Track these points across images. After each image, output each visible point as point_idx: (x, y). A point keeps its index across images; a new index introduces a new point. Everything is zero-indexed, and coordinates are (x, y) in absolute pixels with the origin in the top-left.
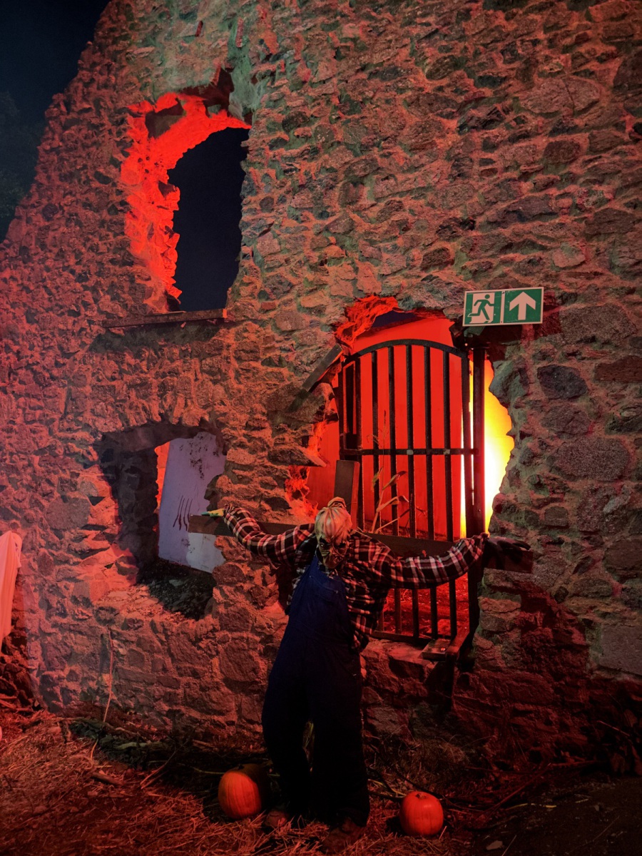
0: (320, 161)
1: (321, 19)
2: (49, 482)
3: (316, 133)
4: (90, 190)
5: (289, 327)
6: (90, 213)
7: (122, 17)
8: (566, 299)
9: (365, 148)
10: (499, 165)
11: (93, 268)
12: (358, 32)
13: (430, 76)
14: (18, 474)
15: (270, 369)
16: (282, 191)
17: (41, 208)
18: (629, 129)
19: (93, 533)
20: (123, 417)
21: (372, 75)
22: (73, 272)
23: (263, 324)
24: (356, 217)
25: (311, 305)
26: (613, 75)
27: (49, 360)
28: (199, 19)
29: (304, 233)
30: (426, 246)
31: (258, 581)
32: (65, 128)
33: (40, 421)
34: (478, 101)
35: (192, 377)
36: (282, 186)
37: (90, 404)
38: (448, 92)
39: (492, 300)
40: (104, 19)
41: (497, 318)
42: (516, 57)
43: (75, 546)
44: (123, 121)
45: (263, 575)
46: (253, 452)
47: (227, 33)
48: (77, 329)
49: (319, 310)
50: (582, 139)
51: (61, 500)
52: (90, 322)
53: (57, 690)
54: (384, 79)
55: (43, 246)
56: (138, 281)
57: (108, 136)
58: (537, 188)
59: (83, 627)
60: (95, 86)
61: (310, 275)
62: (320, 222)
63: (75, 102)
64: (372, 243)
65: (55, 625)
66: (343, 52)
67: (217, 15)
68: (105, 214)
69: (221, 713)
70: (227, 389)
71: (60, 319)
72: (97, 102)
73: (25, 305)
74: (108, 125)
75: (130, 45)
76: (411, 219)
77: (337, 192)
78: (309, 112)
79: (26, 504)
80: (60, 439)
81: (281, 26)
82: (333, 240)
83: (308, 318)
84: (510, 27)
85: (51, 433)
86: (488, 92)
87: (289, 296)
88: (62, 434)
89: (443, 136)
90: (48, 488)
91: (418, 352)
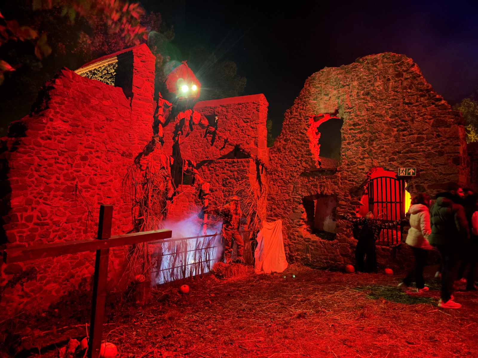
0: (363, 134)
1: (363, 101)
2: (289, 208)
3: (362, 128)
4: (298, 136)
5: (355, 173)
6: (299, 142)
7: (307, 92)
8: (421, 170)
9: (374, 133)
10: (406, 140)
11: (300, 156)
12: (372, 105)
13: (390, 118)
14: (280, 206)
15: (350, 182)
16: (353, 141)
17: (284, 139)
18: (435, 135)
19: (302, 220)
20: (310, 192)
21: (375, 116)
22: (294, 156)
23: (348, 171)
24: (372, 149)
25: (361, 168)
26: (432, 123)
27: (288, 177)
28: (330, 96)
29: (359, 151)
30: (389, 157)
31: (348, 232)
32: (290, 119)
33: (286, 193)
34: (401, 125)
35: (329, 184)
36: (353, 139)
37: (300, 189)
38: (394, 122)
39: (405, 170)
40: (302, 92)
41: (406, 174)
42: (410, 116)
43: (298, 223)
44: (308, 119)
45: (350, 230)
46: (346, 202)
47: (337, 100)
48: (296, 170)
49: (363, 169)
50: (425, 136)
51: (293, 213)
52: (300, 169)
53: (294, 258)
54: (379, 117)
55: (285, 149)
56: (313, 159)
57: (303, 123)
58: (415, 146)
59: (301, 243)
60: (299, 109)
61: (361, 161)
62: (363, 149)
63: (293, 113)
64: (376, 155)
65: (293, 242)
66: (368, 110)
67: (335, 95)
68: (303, 142)
69: (340, 262)
70: (338, 187)
71: (291, 168)
72: (300, 113)
73: (280, 163)
74: (303, 120)
75: (309, 100)
76: (386, 150)
77: (367, 142)
78: (360, 123)
79: (282, 213)
80: (292, 197)
81: (352, 101)
82: (366, 153)
83: (360, 171)
84: (409, 109)
85: (289, 196)
86: (404, 123)
87: (355, 165)
88: (292, 196)
89: (393, 132)
90: (289, 209)
91: (388, 179)
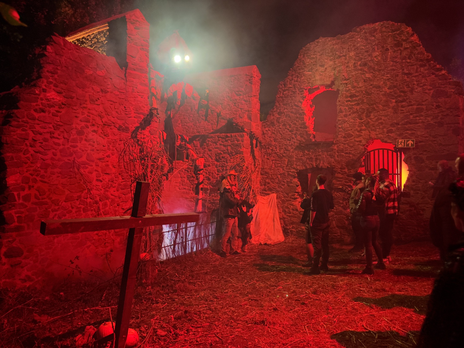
0: (360, 106)
1: (360, 72)
2: (284, 182)
3: (359, 100)
4: (293, 108)
5: (352, 145)
6: (293, 115)
7: (301, 63)
8: (420, 142)
9: (372, 104)
10: (405, 111)
11: (295, 129)
12: (370, 76)
13: (388, 89)
14: (274, 180)
15: (347, 155)
16: (350, 113)
17: (277, 112)
18: (435, 106)
19: (296, 194)
20: (305, 166)
21: (373, 87)
22: (288, 130)
23: (345, 144)
24: (370, 120)
25: (358, 140)
26: (431, 93)
27: (282, 151)
28: (325, 67)
29: (356, 123)
30: (387, 128)
31: (345, 204)
32: (284, 91)
33: (280, 167)
34: (400, 96)
35: (325, 157)
36: (350, 111)
37: (295, 163)
38: (393, 93)
39: (403, 142)
40: (296, 63)
41: (404, 146)
42: (409, 87)
43: (292, 197)
44: (302, 91)
46: (342, 174)
47: (333, 71)
48: (290, 144)
49: (360, 141)
50: (424, 107)
51: (287, 187)
52: (294, 143)
53: (289, 231)
54: (377, 88)
55: (279, 122)
56: (308, 133)
57: (298, 95)
58: (414, 117)
59: (296, 216)
60: (293, 81)
61: (358, 133)
62: (360, 121)
63: (287, 85)
64: (374, 127)
65: (288, 216)
66: (366, 81)
67: (331, 67)
68: (298, 115)
69: (335, 234)
70: (335, 159)
71: (285, 141)
72: (294, 85)
73: (273, 137)
74: (298, 92)
75: (304, 71)
76: (384, 122)
77: (364, 114)
78: (357, 94)
79: (277, 187)
80: (286, 171)
81: (349, 72)
82: (364, 125)
83: (357, 143)
84: (408, 80)
85: (283, 170)
86: (402, 94)
87: (352, 138)
88: (287, 170)
89: (392, 104)
90: (283, 183)
91: (385, 151)
